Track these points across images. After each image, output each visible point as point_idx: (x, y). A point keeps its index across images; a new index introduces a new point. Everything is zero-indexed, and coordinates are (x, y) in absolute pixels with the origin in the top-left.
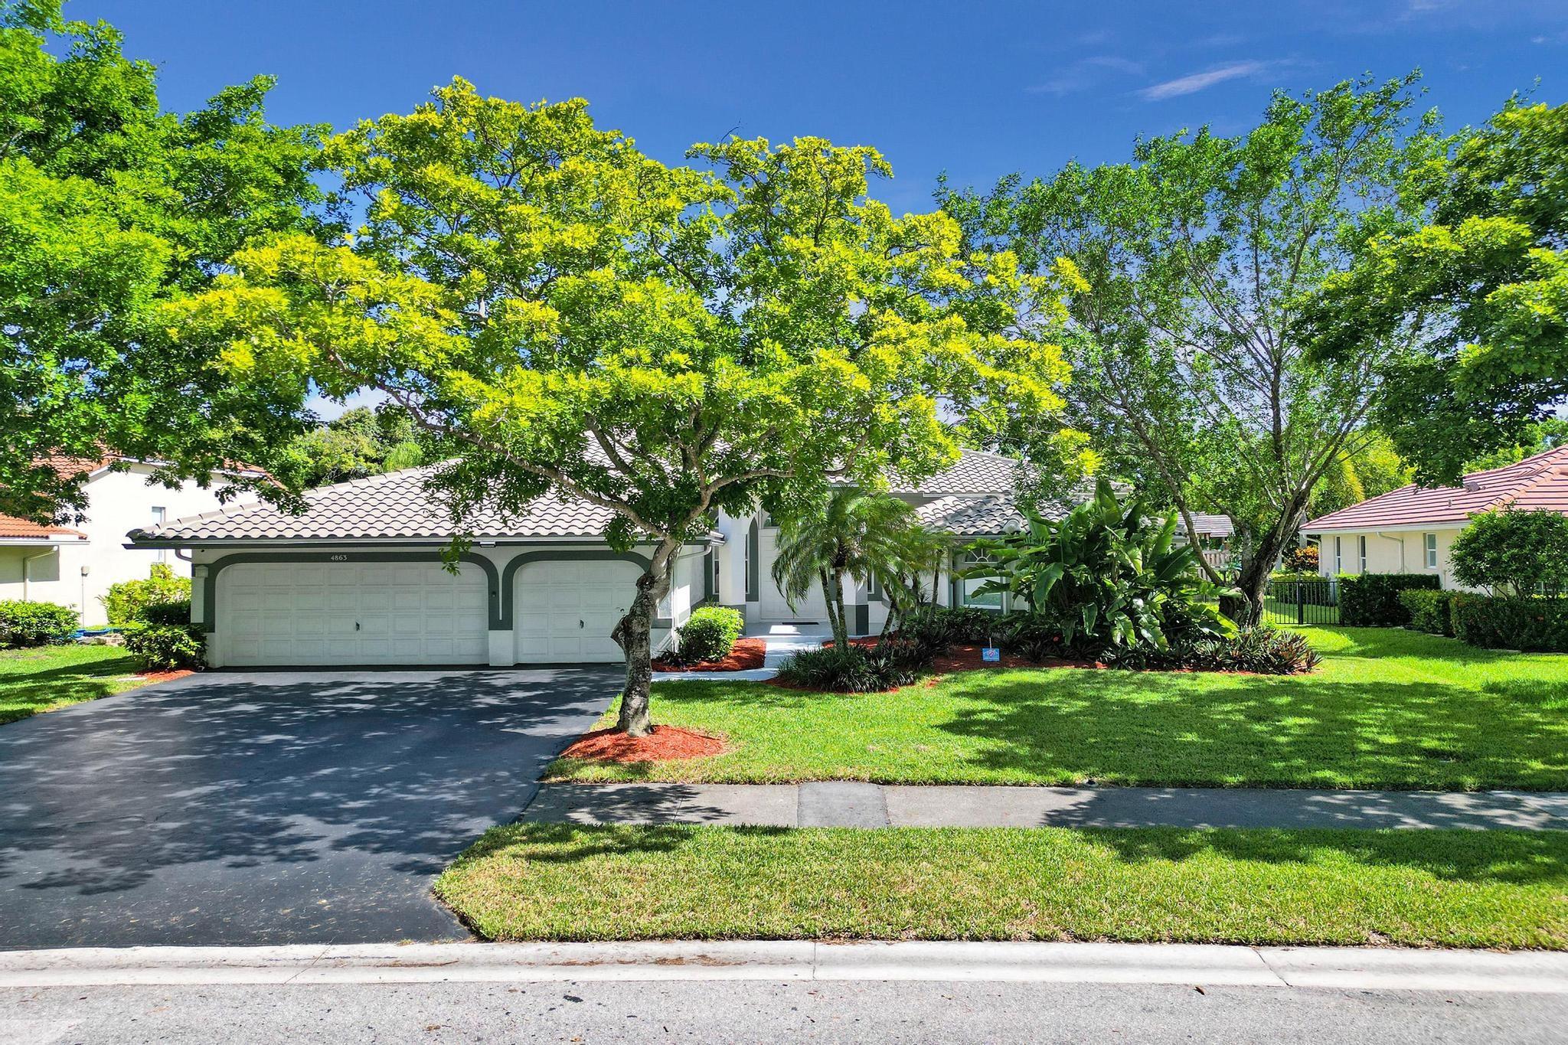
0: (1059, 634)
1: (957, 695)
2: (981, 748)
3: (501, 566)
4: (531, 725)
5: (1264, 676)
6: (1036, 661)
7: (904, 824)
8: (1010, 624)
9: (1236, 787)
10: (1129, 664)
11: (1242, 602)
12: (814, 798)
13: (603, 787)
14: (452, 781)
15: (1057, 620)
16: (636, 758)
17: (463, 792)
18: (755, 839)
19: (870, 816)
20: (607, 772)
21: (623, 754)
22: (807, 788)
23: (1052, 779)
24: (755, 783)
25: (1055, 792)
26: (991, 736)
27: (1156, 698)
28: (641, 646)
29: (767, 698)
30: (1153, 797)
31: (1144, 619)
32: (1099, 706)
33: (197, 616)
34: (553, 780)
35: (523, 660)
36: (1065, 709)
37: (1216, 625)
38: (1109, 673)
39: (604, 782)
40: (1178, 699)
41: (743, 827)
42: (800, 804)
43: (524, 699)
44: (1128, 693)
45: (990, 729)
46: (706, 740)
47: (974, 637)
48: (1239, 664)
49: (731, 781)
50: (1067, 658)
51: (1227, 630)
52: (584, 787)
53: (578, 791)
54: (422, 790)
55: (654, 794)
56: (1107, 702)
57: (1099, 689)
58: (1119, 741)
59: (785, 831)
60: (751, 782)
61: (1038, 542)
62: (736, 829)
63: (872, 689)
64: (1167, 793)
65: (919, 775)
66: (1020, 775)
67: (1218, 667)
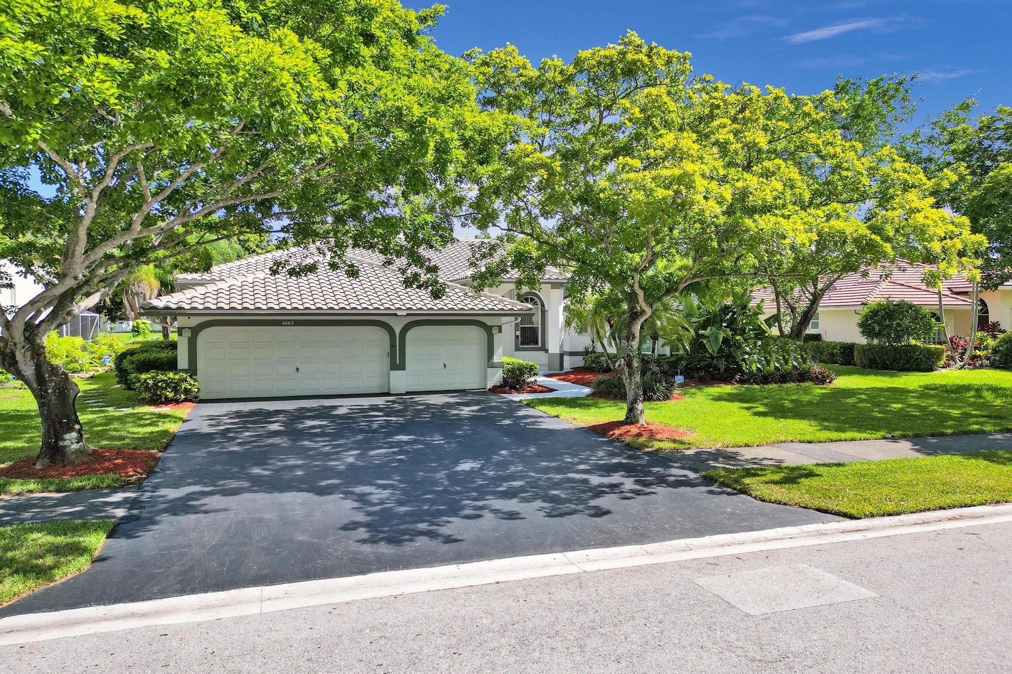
0: (716, 367)
6: (703, 382)
9: (951, 435)
10: (753, 382)
12: (799, 451)
15: (713, 359)
16: (663, 437)
19: (848, 457)
21: (652, 435)
33: (183, 365)
34: (647, 450)
50: (717, 380)
60: (747, 445)
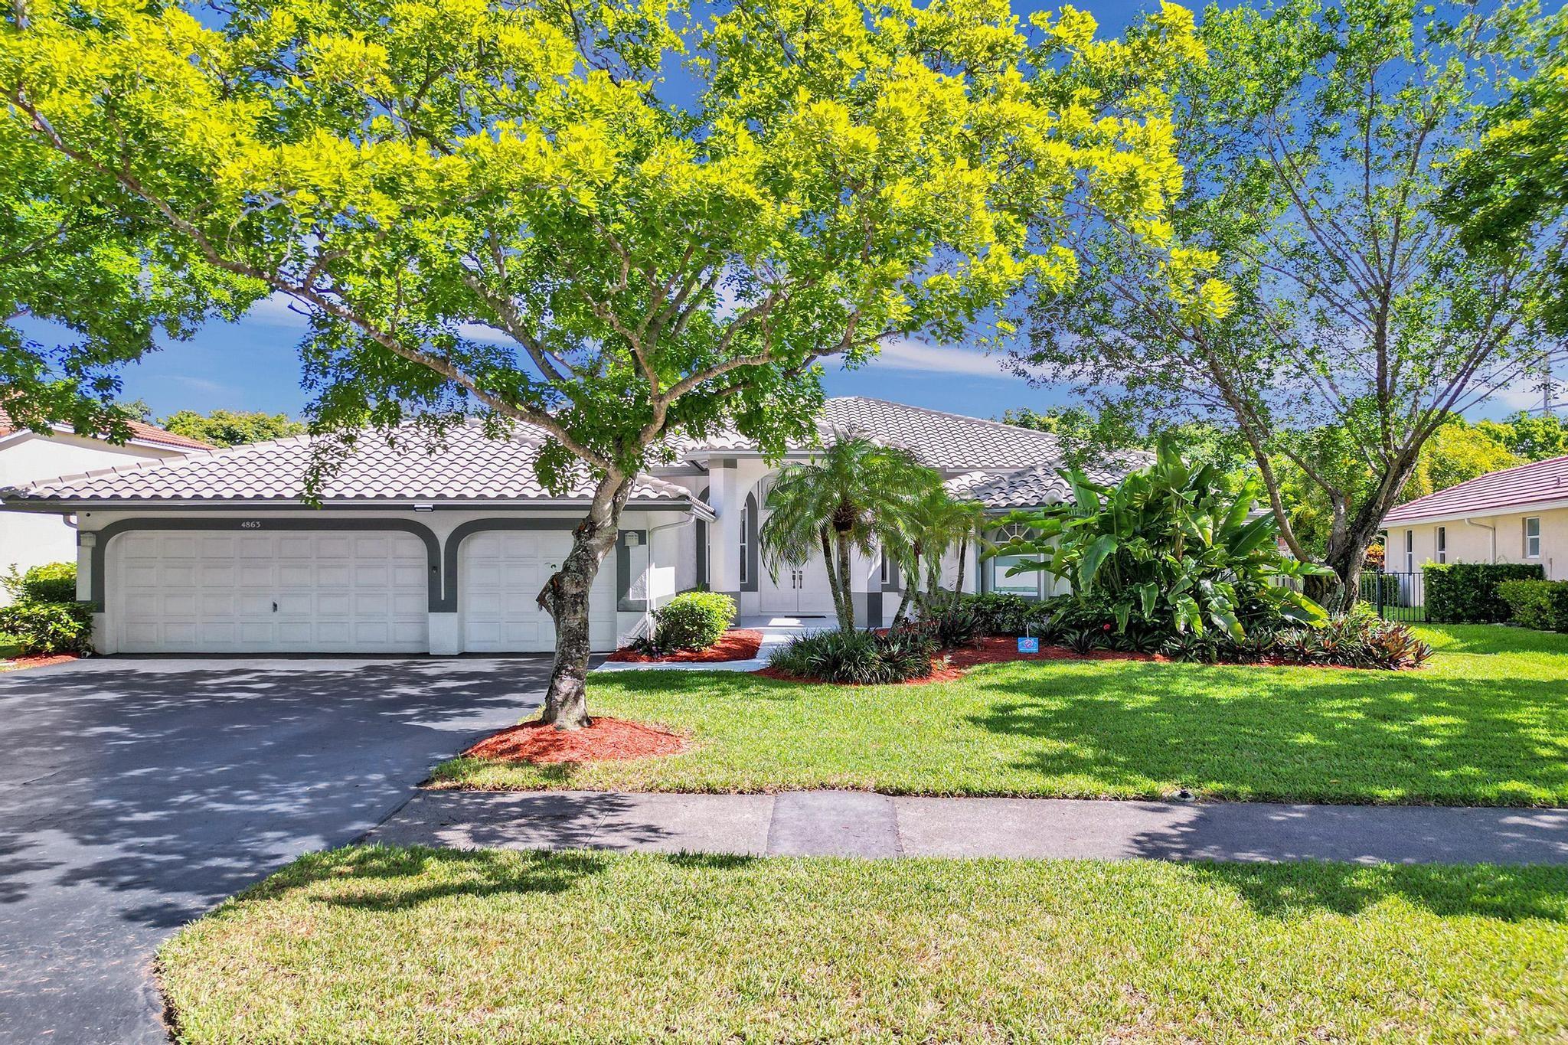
0: (1112, 621)
1: (990, 687)
2: (1026, 749)
3: (443, 536)
4: (446, 718)
5: (1365, 671)
6: (1083, 652)
7: (921, 851)
8: (1051, 612)
9: (1395, 803)
10: (1197, 656)
11: (1333, 584)
12: (795, 813)
13: (503, 795)
14: (300, 786)
15: (1108, 604)
16: (558, 758)
17: (306, 801)
18: (697, 872)
19: (873, 840)
20: (516, 776)
21: (544, 751)
22: (786, 800)
23: (1130, 791)
24: (715, 792)
25: (1135, 807)
26: (1038, 734)
27: (1241, 692)
28: (575, 612)
29: (752, 690)
30: (1278, 816)
31: (1214, 604)
32: (1172, 703)
33: (84, 594)
34: (438, 785)
35: (471, 648)
36: (1129, 705)
37: (1301, 612)
38: (1174, 666)
39: (506, 789)
40: (1268, 694)
41: (683, 854)
42: (774, 821)
43: (454, 689)
44: (1203, 688)
45: (1039, 726)
46: (661, 737)
47: (1006, 629)
48: (1334, 657)
49: (683, 790)
50: (1120, 649)
51: (1314, 617)
52: (477, 796)
53: (466, 801)
54: (249, 798)
55: (573, 805)
56: (1179, 698)
57: (1166, 683)
58: (1210, 743)
59: (744, 861)
60: (711, 790)
61: (1087, 513)
62: (672, 859)
63: (884, 679)
64: (1297, 811)
65: (942, 786)
66: (1084, 783)
67: (1307, 660)
